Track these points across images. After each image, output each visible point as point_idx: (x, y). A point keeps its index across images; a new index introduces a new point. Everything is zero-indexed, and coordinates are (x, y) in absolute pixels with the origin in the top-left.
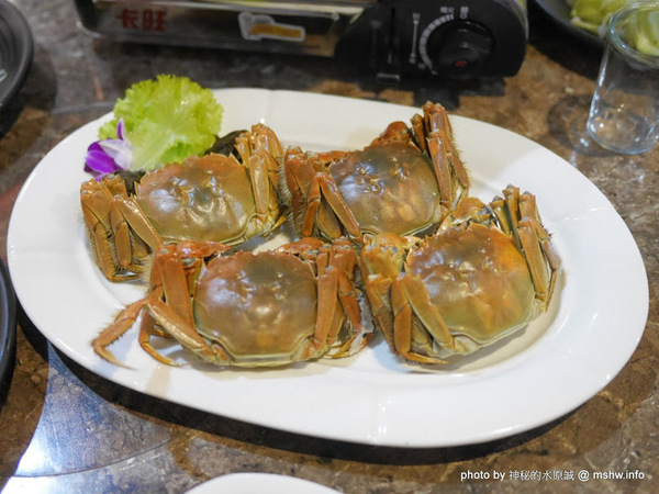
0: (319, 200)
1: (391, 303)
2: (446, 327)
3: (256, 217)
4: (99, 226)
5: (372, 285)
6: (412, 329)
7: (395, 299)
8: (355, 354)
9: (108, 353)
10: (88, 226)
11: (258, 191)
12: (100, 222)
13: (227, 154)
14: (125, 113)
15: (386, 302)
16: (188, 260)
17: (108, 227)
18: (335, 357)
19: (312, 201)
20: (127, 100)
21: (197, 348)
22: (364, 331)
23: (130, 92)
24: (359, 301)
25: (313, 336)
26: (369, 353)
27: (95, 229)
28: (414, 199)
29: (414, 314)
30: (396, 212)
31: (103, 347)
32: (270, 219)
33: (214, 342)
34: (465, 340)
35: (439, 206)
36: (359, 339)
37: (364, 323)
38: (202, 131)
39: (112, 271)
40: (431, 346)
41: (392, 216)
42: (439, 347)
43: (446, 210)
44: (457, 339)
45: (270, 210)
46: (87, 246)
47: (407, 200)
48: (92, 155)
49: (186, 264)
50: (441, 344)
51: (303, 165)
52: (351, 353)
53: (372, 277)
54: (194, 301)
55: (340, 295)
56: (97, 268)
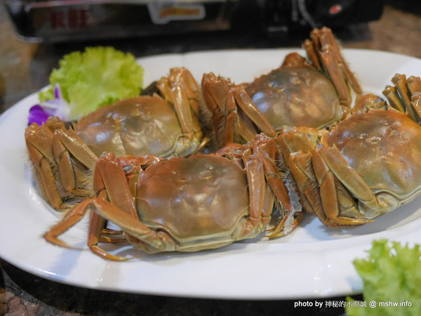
0: (236, 111)
1: (314, 174)
2: (368, 188)
3: (183, 137)
4: (44, 162)
5: (295, 160)
6: (337, 195)
7: (317, 169)
8: (289, 233)
9: (60, 241)
10: (33, 164)
11: (182, 116)
12: (44, 157)
13: (151, 95)
14: (60, 81)
15: (309, 175)
16: (126, 168)
17: (51, 160)
18: (271, 238)
19: (229, 113)
20: (62, 70)
21: (143, 234)
22: (293, 211)
23: (63, 63)
24: (285, 183)
25: (249, 216)
26: (301, 232)
27: (40, 165)
28: (318, 99)
29: (337, 180)
30: (304, 111)
31: (55, 237)
32: (196, 140)
33: (158, 230)
34: (387, 197)
35: (340, 107)
36: (291, 218)
37: (292, 202)
38: (126, 86)
39: (58, 201)
40: (357, 208)
41: (301, 115)
42: (365, 208)
43: (346, 108)
44: (379, 196)
45: (195, 133)
46: (34, 184)
47: (312, 101)
48: (33, 114)
49: (125, 171)
50: (365, 203)
51: (218, 84)
52: (285, 233)
53: (293, 154)
54: (136, 199)
55: (267, 178)
56: (45, 202)
